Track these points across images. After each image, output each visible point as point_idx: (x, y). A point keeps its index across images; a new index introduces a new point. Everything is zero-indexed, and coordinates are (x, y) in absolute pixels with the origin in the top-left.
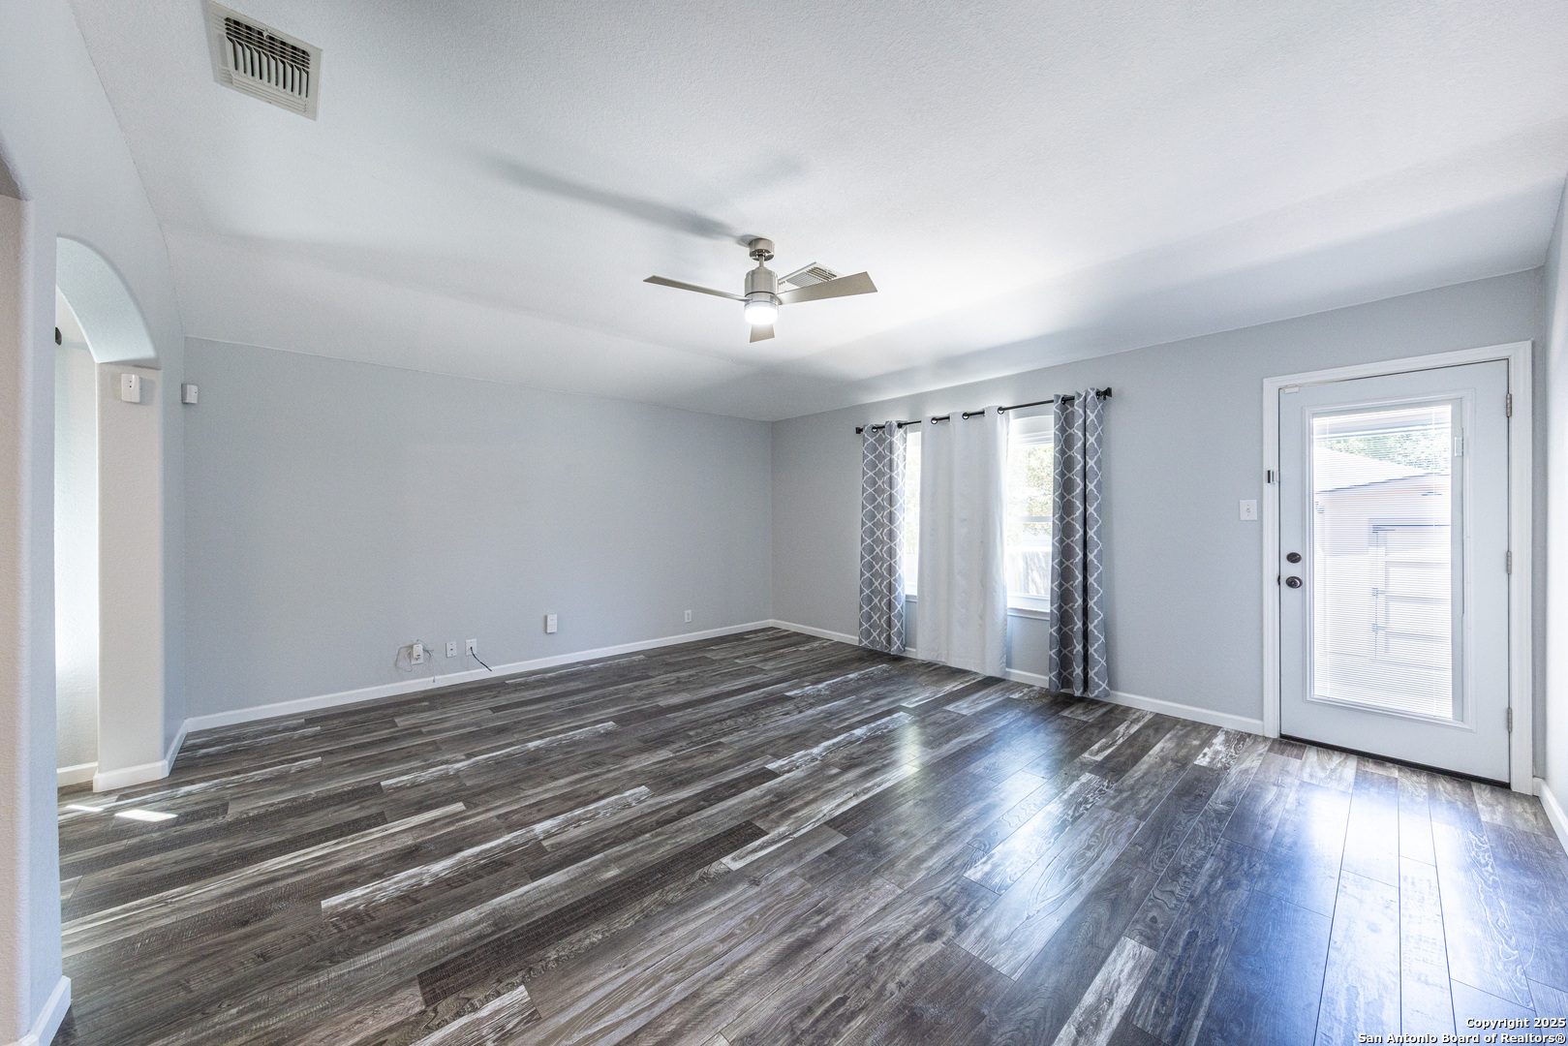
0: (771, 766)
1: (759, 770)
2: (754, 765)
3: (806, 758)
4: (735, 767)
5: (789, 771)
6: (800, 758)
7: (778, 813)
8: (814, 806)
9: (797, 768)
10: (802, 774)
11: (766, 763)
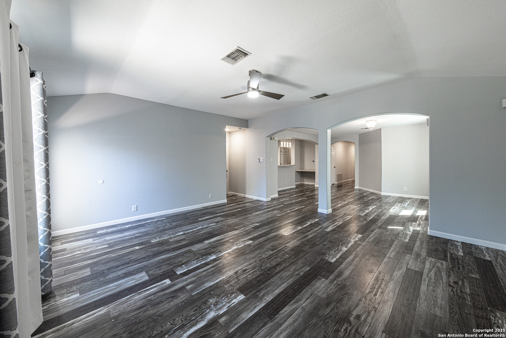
0: (251, 242)
1: (255, 240)
2: (256, 242)
3: (239, 245)
4: (262, 242)
5: (245, 240)
6: (241, 245)
7: (248, 231)
8: (239, 232)
9: (243, 241)
10: (241, 240)
11: (253, 243)
